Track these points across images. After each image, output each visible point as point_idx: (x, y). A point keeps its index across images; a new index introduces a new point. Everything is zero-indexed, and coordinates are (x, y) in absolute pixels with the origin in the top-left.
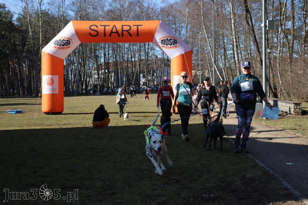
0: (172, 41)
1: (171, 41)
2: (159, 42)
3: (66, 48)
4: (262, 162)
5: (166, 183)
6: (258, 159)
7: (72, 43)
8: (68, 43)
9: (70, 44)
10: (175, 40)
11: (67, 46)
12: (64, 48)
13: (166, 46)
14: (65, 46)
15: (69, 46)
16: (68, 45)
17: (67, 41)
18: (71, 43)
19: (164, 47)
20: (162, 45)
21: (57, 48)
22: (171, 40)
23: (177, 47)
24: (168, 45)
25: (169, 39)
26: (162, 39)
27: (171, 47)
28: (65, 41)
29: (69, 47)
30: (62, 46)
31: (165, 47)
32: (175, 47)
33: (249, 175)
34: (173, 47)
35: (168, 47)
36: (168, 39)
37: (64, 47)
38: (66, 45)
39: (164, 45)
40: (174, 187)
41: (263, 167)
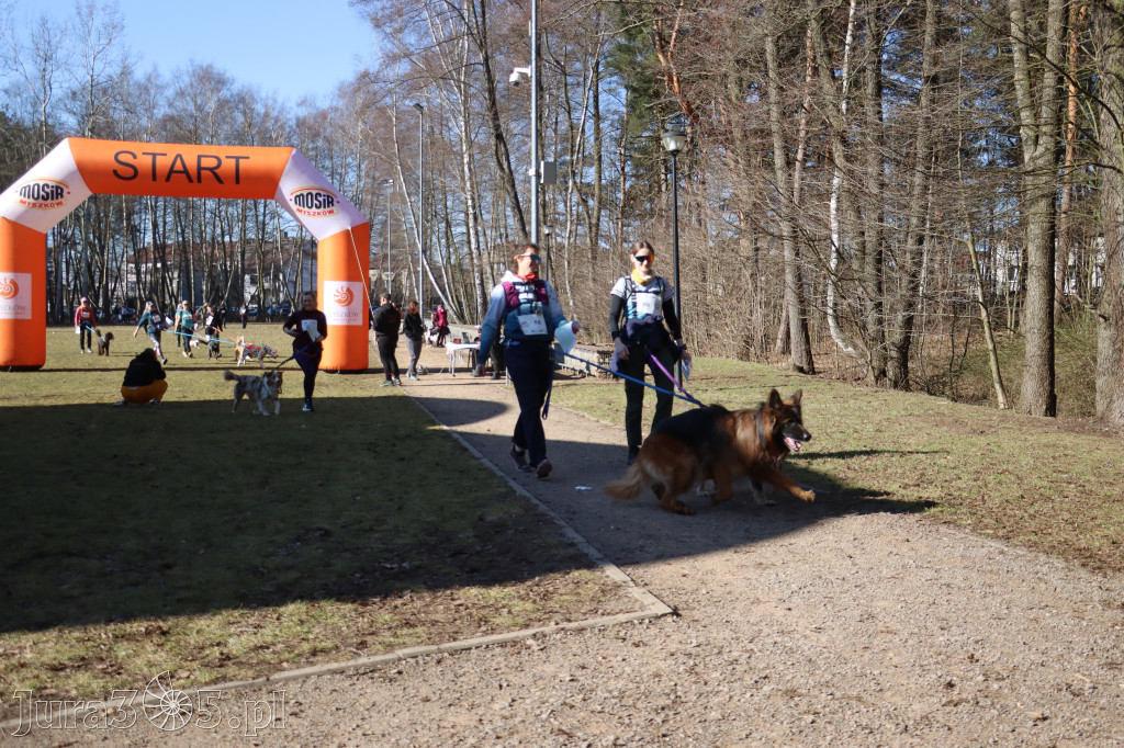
0: (323, 197)
1: (319, 198)
2: (291, 200)
3: (54, 205)
4: (524, 485)
5: (298, 539)
6: (514, 479)
7: (69, 193)
8: (58, 194)
9: (62, 196)
10: (328, 197)
11: (56, 201)
12: (47, 205)
13: (306, 209)
14: (50, 201)
15: (60, 199)
16: (57, 198)
17: (54, 189)
18: (65, 194)
19: (301, 211)
20: (298, 207)
21: (26, 204)
22: (320, 195)
23: (333, 212)
24: (311, 207)
25: (314, 192)
26: (298, 193)
27: (319, 214)
28: (51, 189)
29: (60, 203)
30: (41, 201)
31: (305, 212)
32: (329, 213)
33: (493, 516)
34: (324, 213)
35: (312, 214)
36: (311, 194)
37: (46, 202)
38: (53, 199)
39: (301, 208)
40: (317, 549)
41: (524, 497)
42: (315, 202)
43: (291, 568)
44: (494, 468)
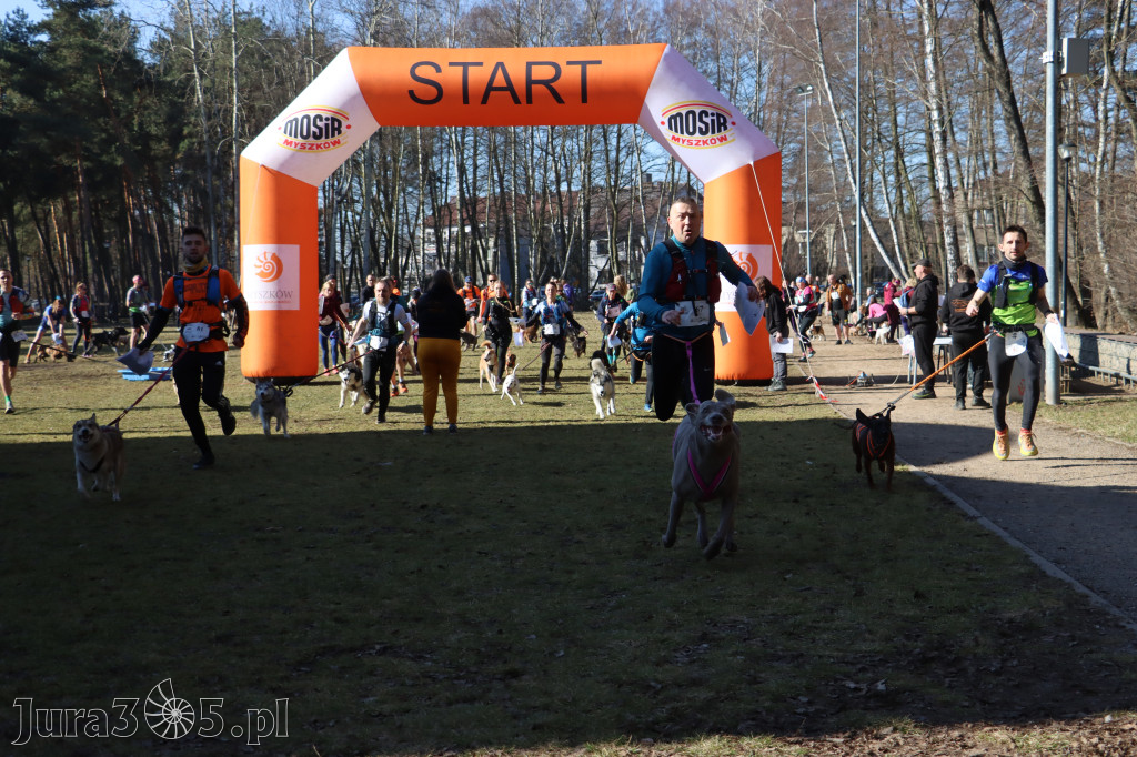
0: (710, 117)
1: (705, 119)
2: (663, 123)
3: (327, 146)
4: (1057, 562)
5: (704, 638)
6: (1039, 552)
7: (349, 127)
8: (334, 129)
9: (340, 133)
10: (719, 116)
11: (331, 140)
12: (318, 146)
13: (686, 136)
14: (323, 140)
15: (337, 137)
16: (333, 135)
17: (329, 122)
18: (343, 129)
19: (678, 139)
20: (673, 133)
21: (293, 145)
22: (707, 115)
23: (726, 139)
24: (693, 133)
25: (697, 110)
26: (674, 113)
27: (705, 142)
28: (324, 122)
29: (338, 142)
30: (311, 140)
31: (683, 141)
32: (721, 141)
33: (1014, 610)
34: (713, 142)
35: (694, 143)
36: (693, 113)
37: (319, 142)
38: (327, 137)
39: (678, 135)
40: (735, 654)
41: (1061, 582)
42: (699, 124)
43: (696, 683)
44: (1004, 534)
